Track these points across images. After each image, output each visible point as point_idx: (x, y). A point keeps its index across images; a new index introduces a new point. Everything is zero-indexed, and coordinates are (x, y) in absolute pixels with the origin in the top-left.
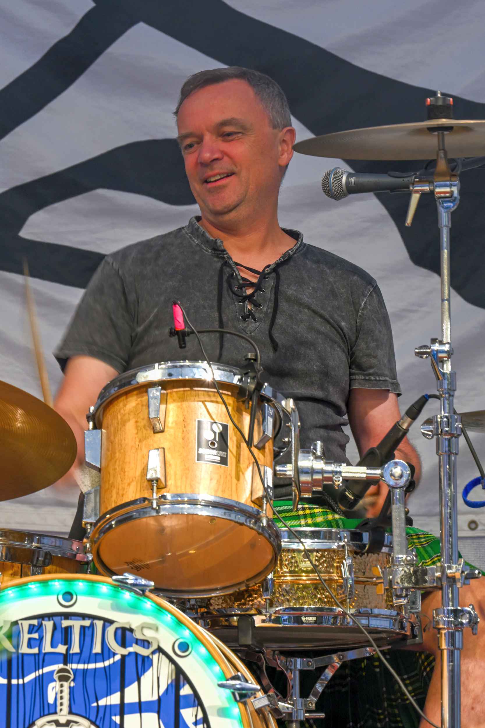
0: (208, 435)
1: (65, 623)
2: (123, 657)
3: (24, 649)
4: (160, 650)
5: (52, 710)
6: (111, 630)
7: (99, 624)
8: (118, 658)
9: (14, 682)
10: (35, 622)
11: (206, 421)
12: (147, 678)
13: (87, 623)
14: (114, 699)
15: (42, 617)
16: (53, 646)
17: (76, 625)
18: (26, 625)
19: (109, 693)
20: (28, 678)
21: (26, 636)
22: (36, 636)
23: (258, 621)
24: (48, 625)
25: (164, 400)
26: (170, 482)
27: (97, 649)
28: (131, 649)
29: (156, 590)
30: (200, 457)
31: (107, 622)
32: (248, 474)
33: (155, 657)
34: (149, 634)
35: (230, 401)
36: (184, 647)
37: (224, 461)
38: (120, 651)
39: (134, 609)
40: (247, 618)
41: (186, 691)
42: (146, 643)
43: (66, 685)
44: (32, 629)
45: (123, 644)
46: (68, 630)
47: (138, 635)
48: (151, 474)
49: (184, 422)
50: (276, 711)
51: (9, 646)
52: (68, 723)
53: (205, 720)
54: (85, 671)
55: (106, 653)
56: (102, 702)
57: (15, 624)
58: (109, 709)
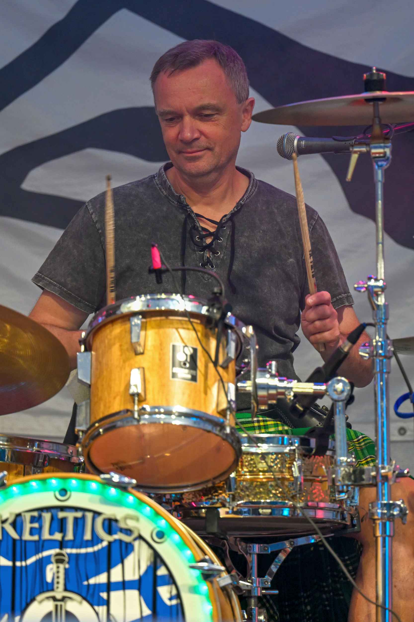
0: (181, 357)
1: (61, 515)
2: (110, 543)
3: (27, 536)
4: (140, 537)
5: (50, 587)
6: (99, 521)
7: (89, 516)
8: (105, 544)
9: (18, 564)
10: (36, 514)
11: (179, 345)
12: (130, 561)
13: (79, 514)
14: (102, 578)
15: (41, 510)
16: (51, 533)
17: (70, 516)
18: (28, 516)
19: (97, 573)
20: (31, 560)
21: (28, 526)
22: (36, 525)
23: (223, 513)
24: (47, 516)
25: (144, 327)
26: (149, 397)
27: (88, 536)
28: (117, 536)
29: (138, 487)
30: (174, 375)
31: (97, 514)
32: (215, 389)
33: (136, 544)
34: (131, 524)
35: (199, 328)
37: (194, 378)
38: (107, 539)
39: (118, 503)
40: (213, 511)
42: (128, 532)
43: (62, 566)
44: (33, 520)
46: (63, 521)
47: (122, 525)
48: (133, 390)
49: (161, 347)
50: (237, 589)
51: (15, 535)
52: (63, 599)
53: (178, 596)
54: (78, 556)
55: (96, 540)
56: (92, 581)
57: (19, 515)
58: (98, 587)
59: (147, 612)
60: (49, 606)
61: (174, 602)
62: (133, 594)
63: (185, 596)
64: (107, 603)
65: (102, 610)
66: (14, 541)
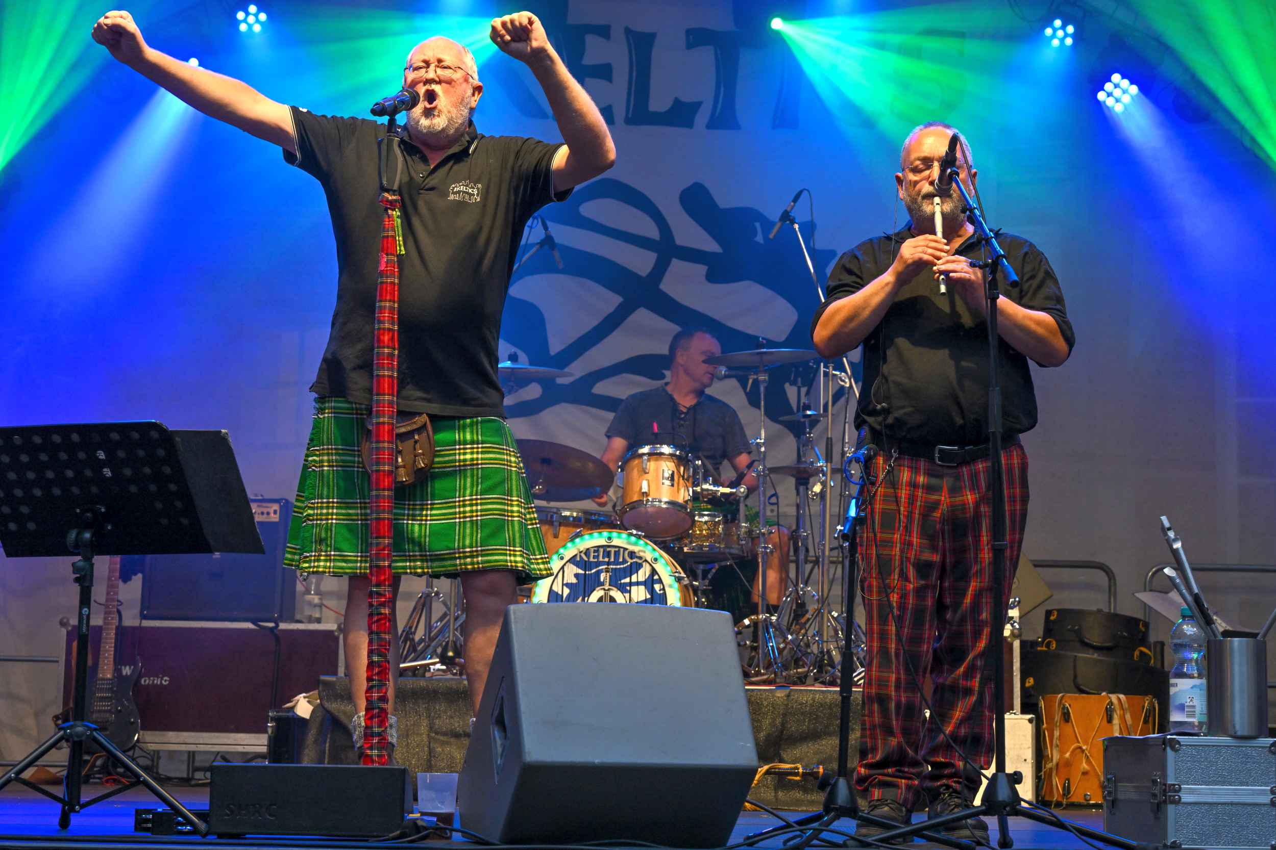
0: (667, 475)
1: (608, 549)
2: (631, 563)
3: (592, 559)
4: (646, 561)
5: (602, 584)
6: (626, 553)
7: (622, 550)
8: (629, 564)
9: (588, 572)
10: (596, 549)
11: (666, 469)
12: (641, 572)
13: (617, 549)
14: (627, 580)
15: (599, 547)
16: (603, 558)
17: (613, 550)
18: (592, 550)
19: (625, 578)
20: (593, 571)
21: (592, 554)
22: (596, 554)
23: (686, 550)
24: (601, 550)
25: (649, 460)
26: (651, 494)
27: (621, 560)
28: (635, 560)
29: (645, 537)
30: (663, 484)
31: (625, 549)
32: (682, 490)
33: (644, 564)
34: (642, 554)
35: (676, 461)
36: (656, 560)
37: (673, 485)
38: (630, 561)
39: (636, 544)
40: (681, 549)
41: (656, 577)
42: (640, 558)
43: (608, 574)
44: (595, 552)
45: (631, 558)
46: (609, 552)
47: (637, 555)
48: (643, 490)
49: (657, 470)
50: (692, 586)
51: (585, 559)
52: (609, 590)
53: (664, 589)
54: (616, 569)
55: (625, 561)
56: (623, 581)
57: (588, 549)
58: (625, 584)
59: (649, 596)
60: (602, 593)
61: (662, 592)
62: (642, 588)
63: (667, 589)
64: (630, 592)
65: (627, 595)
66: (586, 561)
